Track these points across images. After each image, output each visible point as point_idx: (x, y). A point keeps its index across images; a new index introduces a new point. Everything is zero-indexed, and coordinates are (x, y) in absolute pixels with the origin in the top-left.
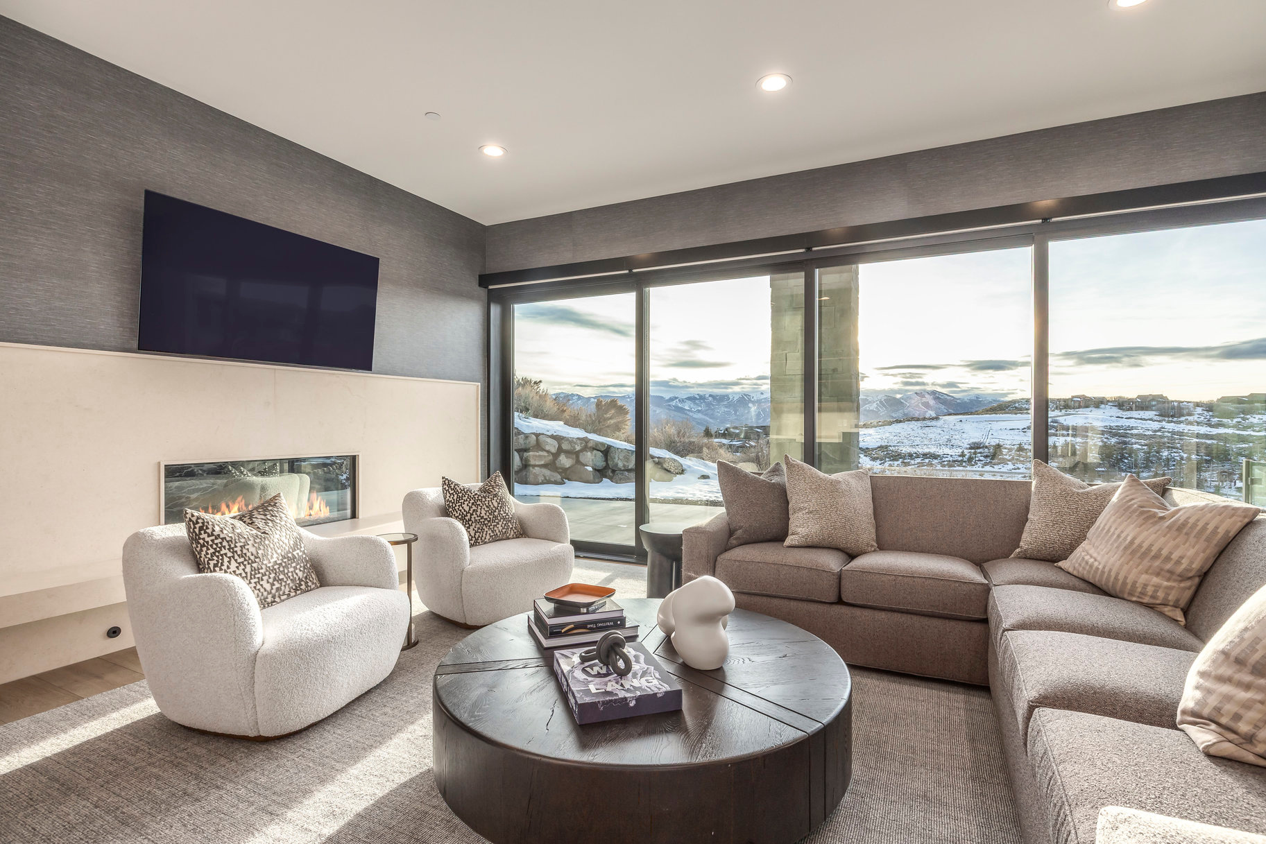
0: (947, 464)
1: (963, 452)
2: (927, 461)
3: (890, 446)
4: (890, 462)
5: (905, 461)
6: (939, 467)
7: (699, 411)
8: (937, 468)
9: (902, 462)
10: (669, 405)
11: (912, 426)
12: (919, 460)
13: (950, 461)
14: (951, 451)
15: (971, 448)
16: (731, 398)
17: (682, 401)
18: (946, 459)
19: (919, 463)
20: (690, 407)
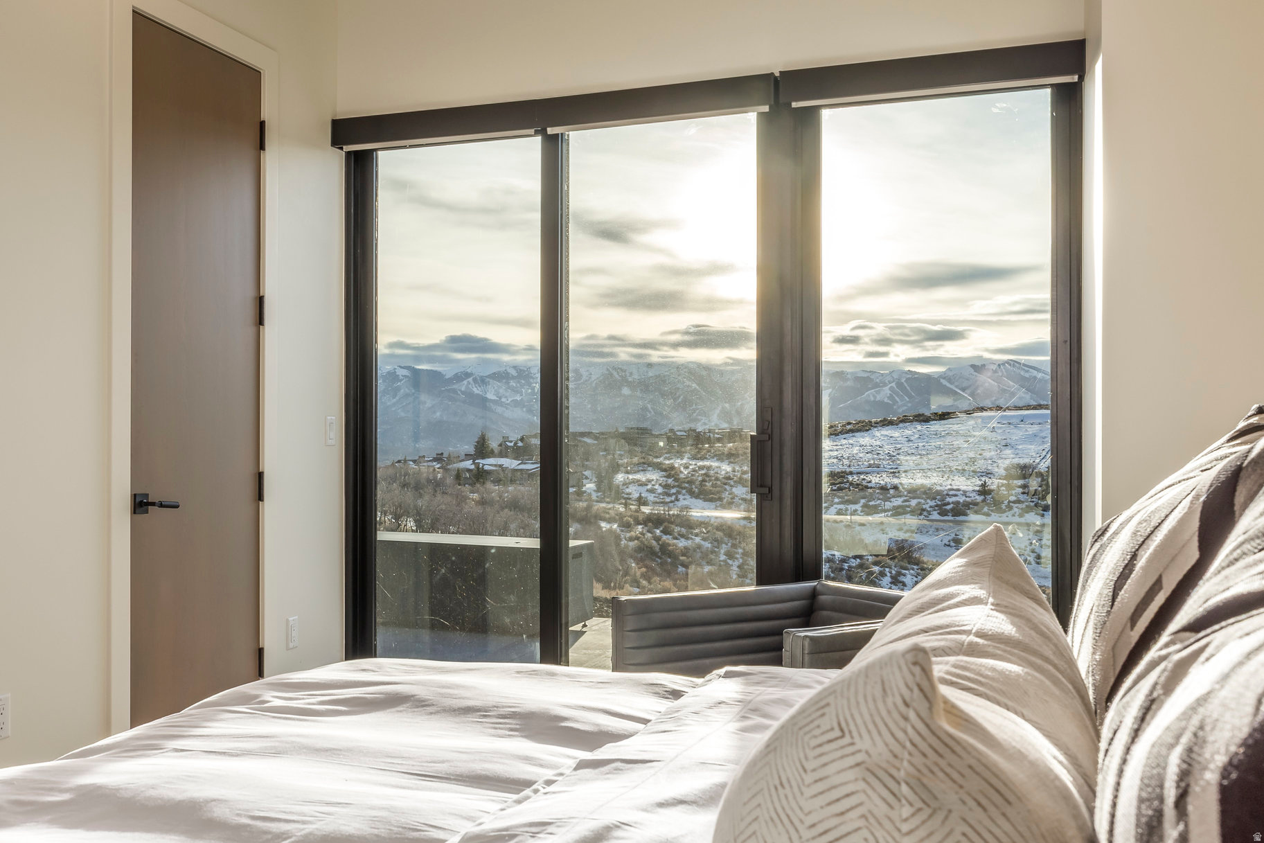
0: (952, 510)
1: (984, 485)
2: (914, 503)
3: (851, 473)
4: (840, 507)
5: (871, 503)
6: (935, 516)
7: (516, 404)
8: (931, 517)
9: (865, 506)
10: (455, 391)
11: (908, 432)
12: (898, 502)
13: (958, 503)
14: (969, 483)
15: (1005, 478)
16: (585, 374)
17: (482, 381)
18: (954, 499)
19: (899, 507)
20: (497, 394)
